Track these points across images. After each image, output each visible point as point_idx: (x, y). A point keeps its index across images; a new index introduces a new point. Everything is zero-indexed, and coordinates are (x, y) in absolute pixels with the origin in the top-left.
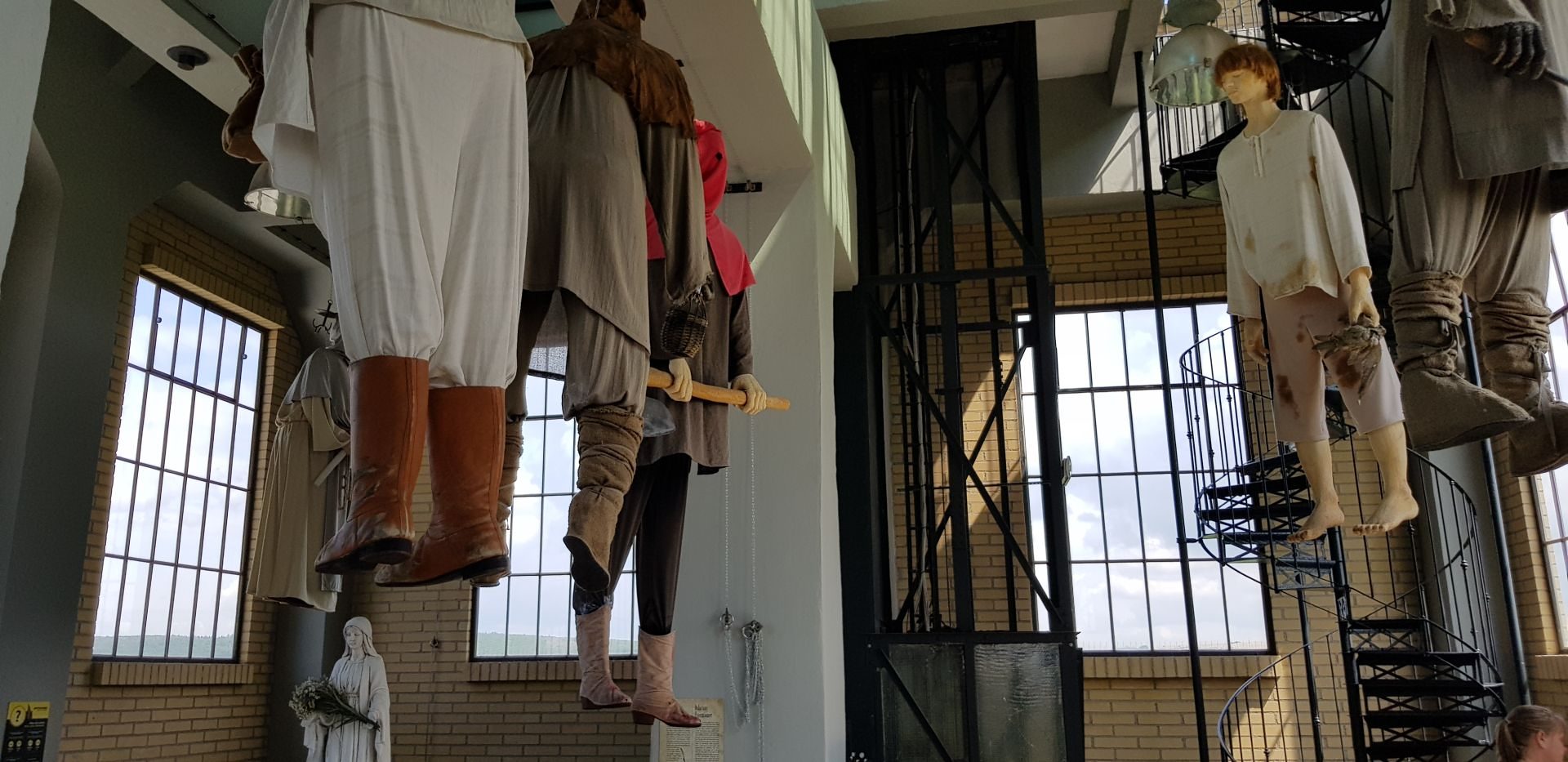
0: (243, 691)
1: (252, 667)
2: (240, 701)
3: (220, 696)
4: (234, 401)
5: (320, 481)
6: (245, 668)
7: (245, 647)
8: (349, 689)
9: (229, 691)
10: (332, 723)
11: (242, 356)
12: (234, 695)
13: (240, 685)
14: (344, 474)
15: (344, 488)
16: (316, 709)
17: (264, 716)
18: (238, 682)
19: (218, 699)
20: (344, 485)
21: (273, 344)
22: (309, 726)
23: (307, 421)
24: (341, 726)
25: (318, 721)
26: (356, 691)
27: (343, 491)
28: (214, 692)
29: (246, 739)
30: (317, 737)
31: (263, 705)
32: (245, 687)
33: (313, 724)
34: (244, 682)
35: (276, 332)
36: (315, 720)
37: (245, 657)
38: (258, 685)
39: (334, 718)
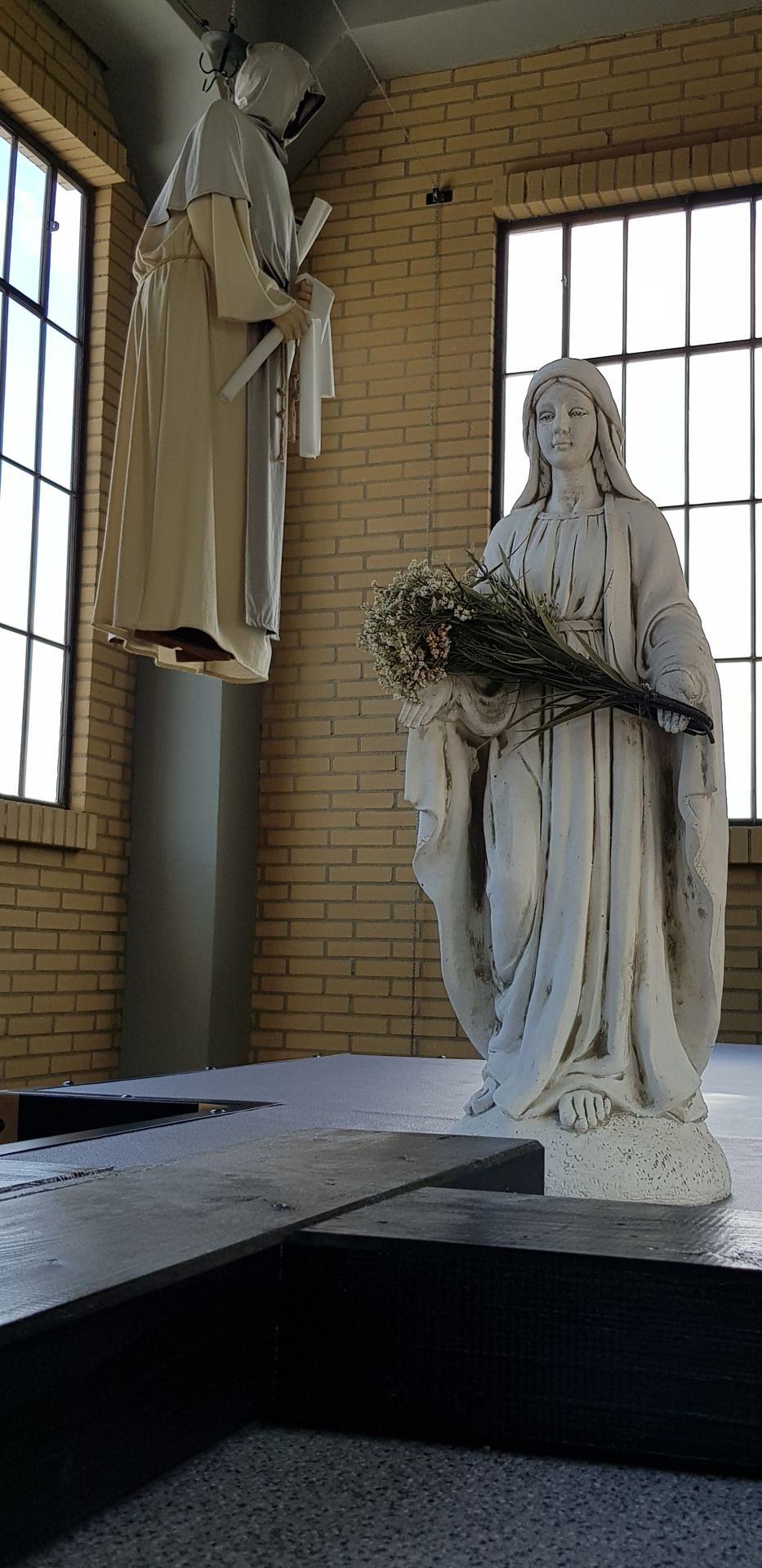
0: (79, 862)
1: (93, 819)
2: (73, 881)
3: (40, 868)
4: (39, 309)
5: (235, 388)
6: (82, 819)
7: (80, 784)
8: (565, 601)
9: (54, 860)
10: (502, 724)
11: (50, 224)
12: (63, 869)
13: (74, 851)
14: (278, 386)
15: (280, 415)
16: (455, 665)
17: (118, 915)
18: (70, 844)
19: (34, 872)
20: (278, 410)
21: (104, 214)
22: (422, 733)
23: (201, 257)
24: (540, 733)
25: (453, 716)
26: (588, 608)
27: (277, 420)
28: (28, 857)
29: (87, 952)
30: (448, 775)
31: (114, 894)
32: (80, 857)
33: (437, 723)
34: (81, 845)
35: (110, 191)
36: (445, 709)
37: (79, 802)
38: (105, 856)
39: (511, 704)
